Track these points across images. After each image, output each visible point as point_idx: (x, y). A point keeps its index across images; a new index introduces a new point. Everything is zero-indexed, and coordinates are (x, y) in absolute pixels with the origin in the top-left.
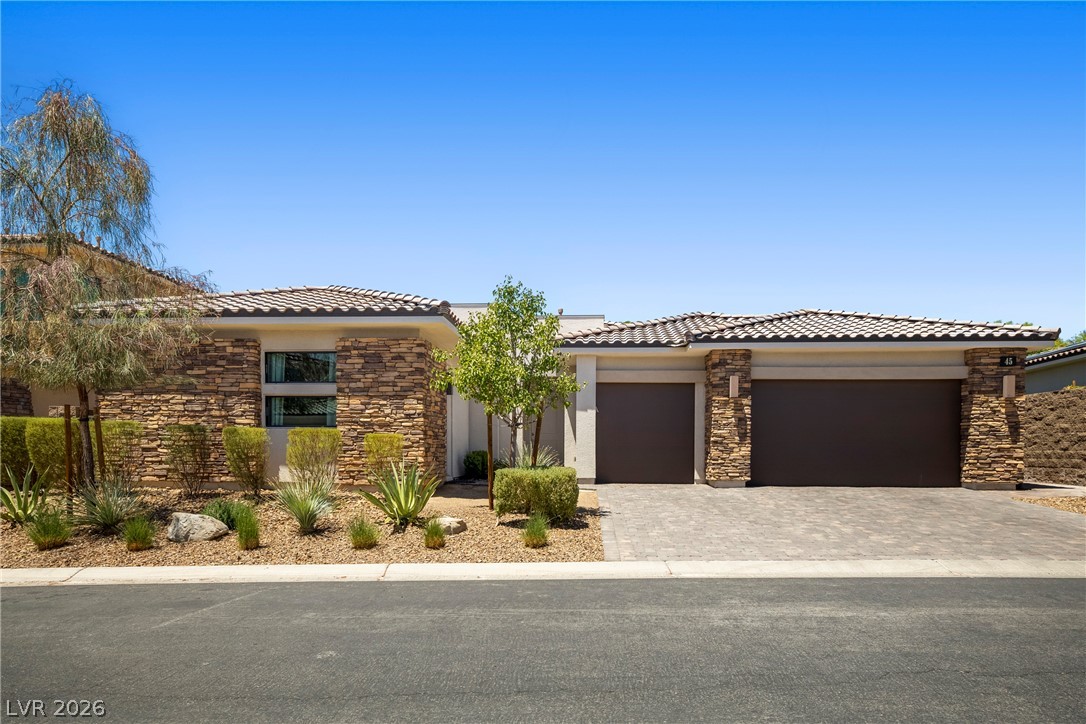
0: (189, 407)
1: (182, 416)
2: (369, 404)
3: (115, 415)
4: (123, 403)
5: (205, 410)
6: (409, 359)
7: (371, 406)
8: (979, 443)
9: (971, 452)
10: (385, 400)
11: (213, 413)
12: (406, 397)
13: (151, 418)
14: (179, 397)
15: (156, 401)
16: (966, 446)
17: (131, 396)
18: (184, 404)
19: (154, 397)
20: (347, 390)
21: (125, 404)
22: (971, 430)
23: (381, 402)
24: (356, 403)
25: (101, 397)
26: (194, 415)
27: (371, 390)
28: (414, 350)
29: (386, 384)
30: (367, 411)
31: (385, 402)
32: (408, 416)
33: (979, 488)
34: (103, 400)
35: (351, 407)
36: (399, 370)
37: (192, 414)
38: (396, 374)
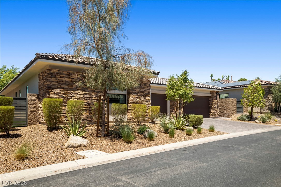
0: (85, 96)
1: (82, 99)
2: (138, 97)
3: (56, 98)
4: (60, 93)
5: (91, 97)
6: (147, 85)
7: (138, 98)
8: (214, 109)
9: (212, 111)
10: (142, 96)
11: (93, 98)
12: (146, 96)
13: (70, 99)
14: (82, 92)
15: (73, 93)
16: (211, 110)
17: (63, 91)
18: (83, 95)
19: (72, 92)
20: (132, 93)
21: (61, 94)
22: (212, 107)
23: (141, 97)
24: (135, 97)
25: (50, 90)
26: (87, 98)
27: (138, 93)
28: (148, 83)
29: (142, 92)
30: (137, 100)
31: (142, 97)
32: (147, 101)
33: (214, 118)
34: (51, 92)
35: (134, 98)
36: (145, 88)
37: (86, 98)
38: (144, 89)
